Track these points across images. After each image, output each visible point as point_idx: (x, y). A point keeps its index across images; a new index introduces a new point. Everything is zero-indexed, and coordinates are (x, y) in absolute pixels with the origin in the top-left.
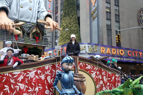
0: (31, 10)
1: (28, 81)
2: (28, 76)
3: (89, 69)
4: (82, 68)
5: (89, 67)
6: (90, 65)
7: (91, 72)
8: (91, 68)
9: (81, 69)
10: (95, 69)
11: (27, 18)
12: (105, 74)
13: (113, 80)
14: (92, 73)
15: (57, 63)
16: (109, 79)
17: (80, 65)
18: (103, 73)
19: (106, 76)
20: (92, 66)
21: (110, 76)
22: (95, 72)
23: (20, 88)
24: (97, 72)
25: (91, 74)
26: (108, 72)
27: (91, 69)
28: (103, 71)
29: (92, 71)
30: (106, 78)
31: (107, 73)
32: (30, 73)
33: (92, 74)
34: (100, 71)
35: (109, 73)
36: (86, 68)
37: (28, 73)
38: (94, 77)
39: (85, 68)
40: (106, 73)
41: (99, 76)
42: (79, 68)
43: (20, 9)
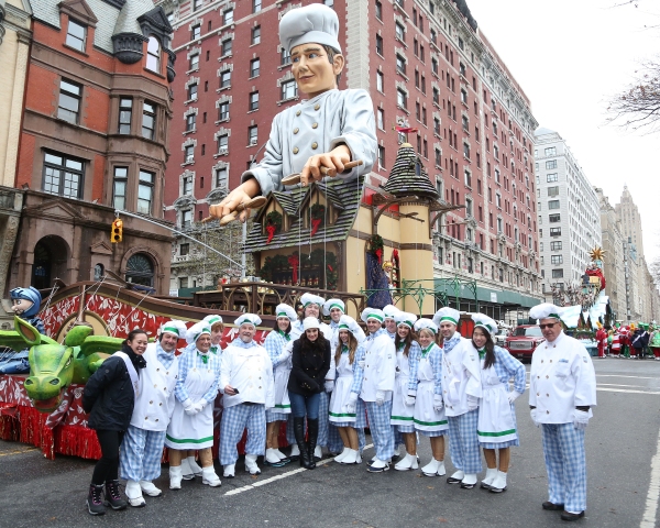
0: (314, 148)
3: (104, 308)
4: (92, 308)
5: (105, 305)
9: (91, 312)
10: (116, 307)
12: (138, 321)
17: (90, 301)
18: (135, 318)
20: (111, 299)
21: (151, 325)
22: (117, 317)
25: (109, 320)
26: (148, 313)
27: (108, 307)
28: (134, 312)
29: (110, 314)
31: (145, 316)
35: (150, 316)
36: (99, 308)
38: (113, 329)
40: (141, 316)
41: (123, 327)
42: (88, 309)
43: (294, 157)
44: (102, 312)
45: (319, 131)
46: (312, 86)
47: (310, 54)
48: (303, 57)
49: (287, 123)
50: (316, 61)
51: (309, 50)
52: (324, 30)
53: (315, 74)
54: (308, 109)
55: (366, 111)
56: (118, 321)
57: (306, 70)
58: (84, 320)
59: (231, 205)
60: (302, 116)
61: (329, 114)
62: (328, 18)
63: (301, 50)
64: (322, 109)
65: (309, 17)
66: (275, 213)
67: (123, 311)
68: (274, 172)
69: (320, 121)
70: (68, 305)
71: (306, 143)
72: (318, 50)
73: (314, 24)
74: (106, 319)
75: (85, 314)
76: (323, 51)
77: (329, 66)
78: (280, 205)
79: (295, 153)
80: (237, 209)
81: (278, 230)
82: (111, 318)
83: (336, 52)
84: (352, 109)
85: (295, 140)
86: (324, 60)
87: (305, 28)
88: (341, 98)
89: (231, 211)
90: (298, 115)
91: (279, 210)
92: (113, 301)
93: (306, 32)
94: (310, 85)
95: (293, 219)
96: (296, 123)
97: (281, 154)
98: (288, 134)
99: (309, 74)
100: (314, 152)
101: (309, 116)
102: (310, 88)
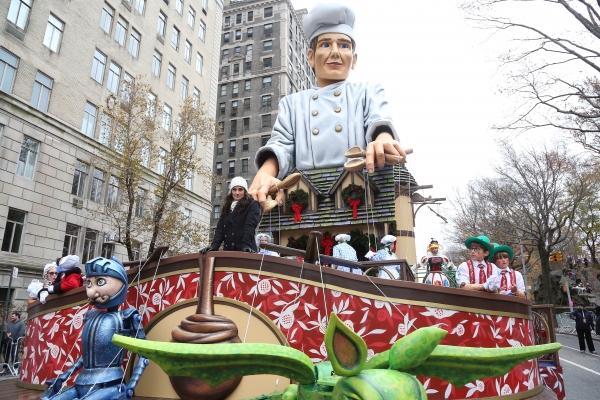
0: (338, 131)
1: (67, 337)
2: (67, 324)
3: (262, 293)
4: (231, 294)
5: (262, 287)
6: (266, 281)
7: (270, 308)
8: (271, 290)
9: (228, 299)
10: (291, 292)
11: (336, 155)
12: (351, 312)
14: (279, 309)
15: (143, 284)
16: (379, 332)
17: (224, 283)
20: (279, 280)
23: (50, 356)
24: (302, 305)
25: (275, 313)
27: (271, 292)
29: (279, 303)
32: (74, 317)
33: (280, 312)
36: (250, 293)
37: (70, 315)
38: (287, 326)
39: (245, 292)
42: (219, 295)
43: (312, 138)
45: (342, 115)
46: (340, 73)
47: (343, 44)
48: (335, 45)
49: (303, 105)
50: (347, 52)
51: (343, 40)
53: (343, 63)
54: (327, 94)
55: (386, 103)
57: (338, 57)
58: (213, 313)
60: (320, 101)
61: (352, 101)
63: (334, 37)
64: (343, 95)
65: (346, 11)
66: (300, 191)
67: (308, 298)
69: (343, 107)
70: (166, 288)
71: (328, 125)
72: (350, 42)
73: (348, 19)
74: (267, 311)
75: (214, 301)
76: (351, 45)
78: (308, 184)
79: (315, 134)
81: (305, 208)
84: (376, 99)
85: (314, 121)
87: (341, 19)
88: (363, 88)
89: (267, 196)
90: (315, 99)
91: (304, 188)
92: (285, 282)
94: (338, 72)
95: (320, 199)
96: (314, 106)
97: (294, 134)
98: (304, 115)
99: (339, 61)
100: (338, 135)
101: (329, 101)
102: (338, 75)
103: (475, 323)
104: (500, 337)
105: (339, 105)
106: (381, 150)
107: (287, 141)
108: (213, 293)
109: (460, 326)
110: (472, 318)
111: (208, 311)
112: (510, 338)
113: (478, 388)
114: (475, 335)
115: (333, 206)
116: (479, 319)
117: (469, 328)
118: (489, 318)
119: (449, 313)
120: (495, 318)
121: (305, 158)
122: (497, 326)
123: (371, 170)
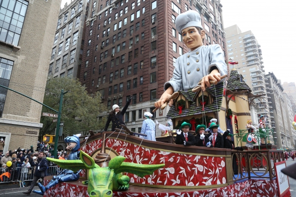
0: (198, 71)
4: (110, 146)
5: (117, 144)
6: (118, 141)
9: (109, 148)
10: (124, 145)
12: (139, 152)
13: (152, 161)
15: (90, 143)
16: (146, 159)
17: (108, 142)
18: (137, 151)
19: (140, 154)
20: (121, 141)
21: (147, 155)
22: (125, 150)
24: (127, 150)
25: (120, 152)
26: (145, 148)
27: (119, 145)
28: (136, 148)
29: (121, 149)
30: (140, 158)
31: (143, 150)
34: (132, 148)
35: (146, 150)
39: (113, 145)
40: (141, 150)
41: (129, 156)
42: (107, 146)
43: (188, 75)
44: (115, 148)
45: (200, 63)
46: (193, 45)
47: (191, 31)
48: (188, 33)
49: (183, 61)
50: (194, 34)
51: (190, 30)
52: (195, 21)
53: (194, 40)
54: (193, 54)
55: (220, 53)
56: (126, 152)
57: (190, 38)
58: (105, 152)
59: (164, 100)
60: (190, 58)
61: (204, 56)
62: (196, 15)
63: (186, 30)
64: (200, 54)
65: (189, 16)
66: (182, 100)
67: (128, 147)
68: (178, 82)
69: (200, 59)
70: (95, 144)
71: (194, 69)
72: (194, 29)
73: (191, 18)
74: (118, 151)
75: (105, 149)
76: (196, 30)
77: (199, 35)
78: (184, 97)
79: (189, 74)
80: (167, 101)
81: (184, 108)
82: (121, 151)
83: (201, 29)
84: (215, 53)
85: (188, 68)
86: (197, 33)
87: (187, 21)
88: (209, 48)
89: (164, 103)
90: (188, 57)
91: (183, 99)
92: (123, 142)
93: (187, 22)
94: (192, 45)
95: (190, 103)
96: (188, 61)
97: (181, 74)
98: (184, 65)
99: (191, 40)
100: (198, 73)
101: (194, 57)
102: (193, 46)
103: (178, 157)
104: (190, 163)
105: (198, 58)
106: (207, 80)
107: (178, 78)
108: (105, 146)
109: (172, 158)
110: (177, 155)
111: (103, 152)
112: (196, 164)
113: (177, 182)
114: (178, 162)
115: (196, 106)
116: (180, 156)
117: (175, 159)
118: (185, 155)
119: (167, 153)
120: (188, 155)
121: (186, 85)
122: (189, 159)
123: (204, 89)
